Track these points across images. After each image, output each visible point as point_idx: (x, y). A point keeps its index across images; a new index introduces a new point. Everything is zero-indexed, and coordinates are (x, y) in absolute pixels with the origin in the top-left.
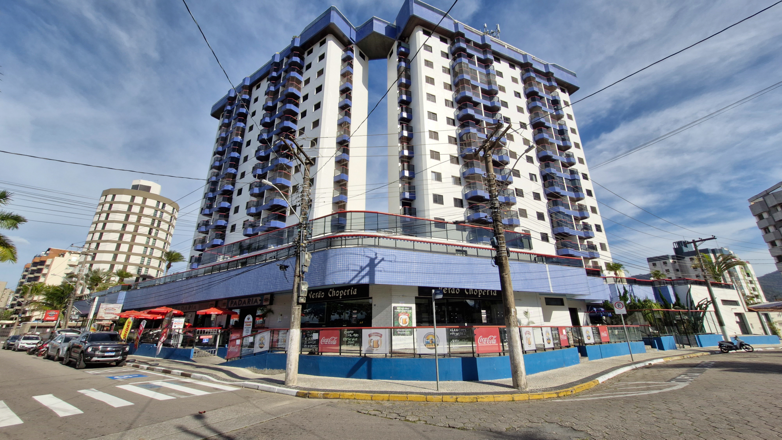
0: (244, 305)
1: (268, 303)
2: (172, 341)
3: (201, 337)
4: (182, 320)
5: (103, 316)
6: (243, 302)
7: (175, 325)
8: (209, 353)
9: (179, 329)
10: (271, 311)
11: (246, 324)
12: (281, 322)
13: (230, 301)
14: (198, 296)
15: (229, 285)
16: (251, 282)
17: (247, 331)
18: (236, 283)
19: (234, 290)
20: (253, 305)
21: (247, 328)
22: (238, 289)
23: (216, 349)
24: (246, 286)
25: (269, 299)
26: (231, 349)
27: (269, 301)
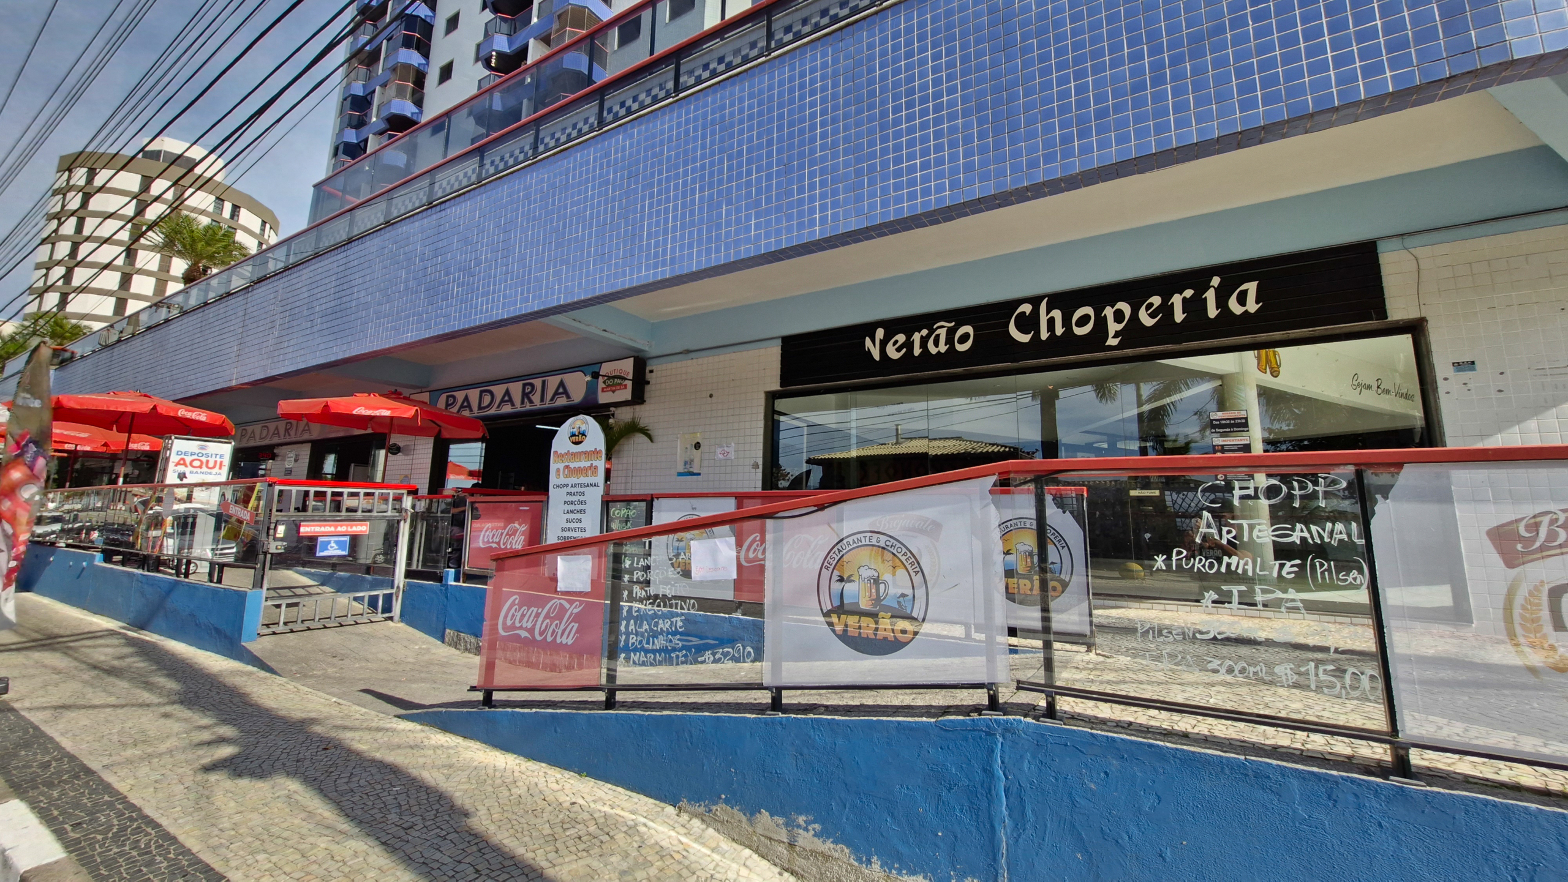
0: (507, 409)
1: (626, 394)
3: (306, 530)
4: (221, 450)
6: (498, 399)
7: (181, 469)
10: (634, 428)
11: (561, 466)
12: (699, 474)
13: (444, 397)
14: (291, 349)
15: (447, 274)
16: (584, 230)
17: (576, 506)
18: (486, 254)
19: (478, 289)
20: (547, 405)
21: (573, 490)
22: (500, 284)
23: (392, 587)
24: (549, 261)
25: (630, 377)
26: (509, 623)
27: (629, 384)
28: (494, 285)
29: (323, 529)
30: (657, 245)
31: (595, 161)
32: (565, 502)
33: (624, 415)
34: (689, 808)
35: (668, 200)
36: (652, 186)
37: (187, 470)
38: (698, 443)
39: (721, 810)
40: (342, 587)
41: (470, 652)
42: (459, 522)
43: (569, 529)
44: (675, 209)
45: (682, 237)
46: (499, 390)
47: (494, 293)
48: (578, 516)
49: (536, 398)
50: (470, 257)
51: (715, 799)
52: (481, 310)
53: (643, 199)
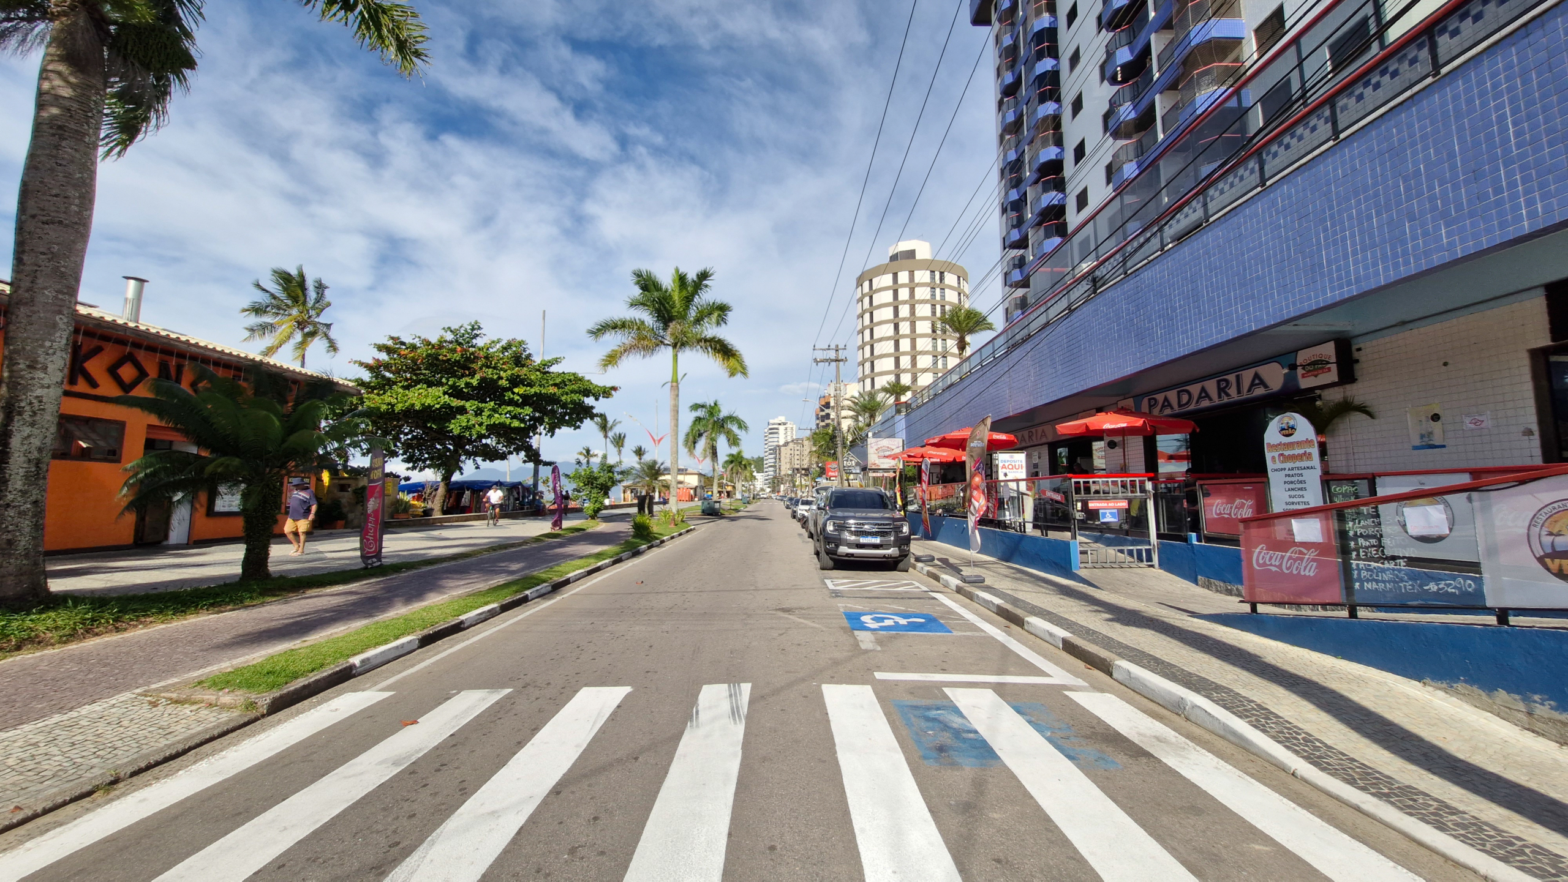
0: (1205, 404)
1: (1332, 376)
2: (1007, 513)
3: (1092, 505)
4: (1020, 458)
5: (877, 462)
6: (1196, 396)
7: (1004, 470)
8: (1129, 559)
9: (1017, 481)
11: (1276, 454)
12: (1444, 446)
13: (1146, 400)
14: (1045, 388)
15: (1150, 321)
16: (1263, 269)
17: (1296, 484)
18: (1179, 302)
19: (1178, 329)
20: (1245, 397)
21: (1291, 473)
22: (1195, 323)
23: (1150, 545)
24: (1236, 298)
25: (1333, 359)
26: (1261, 562)
27: (1334, 367)
28: (1191, 323)
29: (1100, 505)
30: (1339, 269)
31: (1263, 212)
32: (1285, 482)
33: (1334, 396)
34: (1431, 683)
35: (1343, 230)
36: (1324, 220)
37: (1007, 471)
38: (1436, 415)
39: (1460, 686)
40: (1109, 543)
41: (1221, 593)
42: (1193, 500)
43: (1293, 503)
44: (1353, 236)
45: (1365, 259)
46: (1195, 389)
47: (1192, 330)
48: (1300, 493)
49: (1233, 391)
50: (1167, 306)
51: (1456, 679)
52: (1184, 344)
53: (1317, 235)
